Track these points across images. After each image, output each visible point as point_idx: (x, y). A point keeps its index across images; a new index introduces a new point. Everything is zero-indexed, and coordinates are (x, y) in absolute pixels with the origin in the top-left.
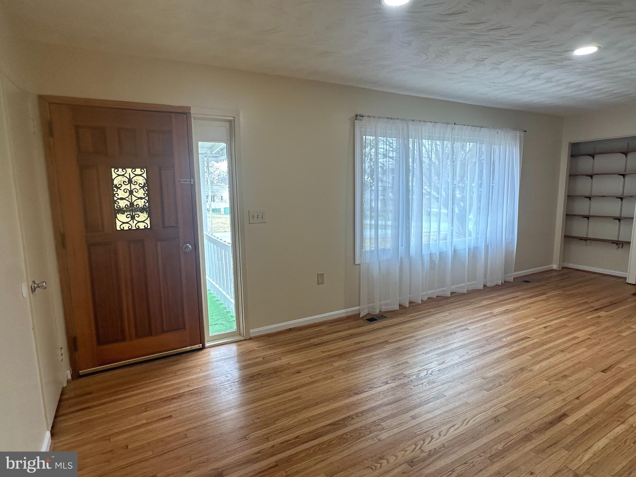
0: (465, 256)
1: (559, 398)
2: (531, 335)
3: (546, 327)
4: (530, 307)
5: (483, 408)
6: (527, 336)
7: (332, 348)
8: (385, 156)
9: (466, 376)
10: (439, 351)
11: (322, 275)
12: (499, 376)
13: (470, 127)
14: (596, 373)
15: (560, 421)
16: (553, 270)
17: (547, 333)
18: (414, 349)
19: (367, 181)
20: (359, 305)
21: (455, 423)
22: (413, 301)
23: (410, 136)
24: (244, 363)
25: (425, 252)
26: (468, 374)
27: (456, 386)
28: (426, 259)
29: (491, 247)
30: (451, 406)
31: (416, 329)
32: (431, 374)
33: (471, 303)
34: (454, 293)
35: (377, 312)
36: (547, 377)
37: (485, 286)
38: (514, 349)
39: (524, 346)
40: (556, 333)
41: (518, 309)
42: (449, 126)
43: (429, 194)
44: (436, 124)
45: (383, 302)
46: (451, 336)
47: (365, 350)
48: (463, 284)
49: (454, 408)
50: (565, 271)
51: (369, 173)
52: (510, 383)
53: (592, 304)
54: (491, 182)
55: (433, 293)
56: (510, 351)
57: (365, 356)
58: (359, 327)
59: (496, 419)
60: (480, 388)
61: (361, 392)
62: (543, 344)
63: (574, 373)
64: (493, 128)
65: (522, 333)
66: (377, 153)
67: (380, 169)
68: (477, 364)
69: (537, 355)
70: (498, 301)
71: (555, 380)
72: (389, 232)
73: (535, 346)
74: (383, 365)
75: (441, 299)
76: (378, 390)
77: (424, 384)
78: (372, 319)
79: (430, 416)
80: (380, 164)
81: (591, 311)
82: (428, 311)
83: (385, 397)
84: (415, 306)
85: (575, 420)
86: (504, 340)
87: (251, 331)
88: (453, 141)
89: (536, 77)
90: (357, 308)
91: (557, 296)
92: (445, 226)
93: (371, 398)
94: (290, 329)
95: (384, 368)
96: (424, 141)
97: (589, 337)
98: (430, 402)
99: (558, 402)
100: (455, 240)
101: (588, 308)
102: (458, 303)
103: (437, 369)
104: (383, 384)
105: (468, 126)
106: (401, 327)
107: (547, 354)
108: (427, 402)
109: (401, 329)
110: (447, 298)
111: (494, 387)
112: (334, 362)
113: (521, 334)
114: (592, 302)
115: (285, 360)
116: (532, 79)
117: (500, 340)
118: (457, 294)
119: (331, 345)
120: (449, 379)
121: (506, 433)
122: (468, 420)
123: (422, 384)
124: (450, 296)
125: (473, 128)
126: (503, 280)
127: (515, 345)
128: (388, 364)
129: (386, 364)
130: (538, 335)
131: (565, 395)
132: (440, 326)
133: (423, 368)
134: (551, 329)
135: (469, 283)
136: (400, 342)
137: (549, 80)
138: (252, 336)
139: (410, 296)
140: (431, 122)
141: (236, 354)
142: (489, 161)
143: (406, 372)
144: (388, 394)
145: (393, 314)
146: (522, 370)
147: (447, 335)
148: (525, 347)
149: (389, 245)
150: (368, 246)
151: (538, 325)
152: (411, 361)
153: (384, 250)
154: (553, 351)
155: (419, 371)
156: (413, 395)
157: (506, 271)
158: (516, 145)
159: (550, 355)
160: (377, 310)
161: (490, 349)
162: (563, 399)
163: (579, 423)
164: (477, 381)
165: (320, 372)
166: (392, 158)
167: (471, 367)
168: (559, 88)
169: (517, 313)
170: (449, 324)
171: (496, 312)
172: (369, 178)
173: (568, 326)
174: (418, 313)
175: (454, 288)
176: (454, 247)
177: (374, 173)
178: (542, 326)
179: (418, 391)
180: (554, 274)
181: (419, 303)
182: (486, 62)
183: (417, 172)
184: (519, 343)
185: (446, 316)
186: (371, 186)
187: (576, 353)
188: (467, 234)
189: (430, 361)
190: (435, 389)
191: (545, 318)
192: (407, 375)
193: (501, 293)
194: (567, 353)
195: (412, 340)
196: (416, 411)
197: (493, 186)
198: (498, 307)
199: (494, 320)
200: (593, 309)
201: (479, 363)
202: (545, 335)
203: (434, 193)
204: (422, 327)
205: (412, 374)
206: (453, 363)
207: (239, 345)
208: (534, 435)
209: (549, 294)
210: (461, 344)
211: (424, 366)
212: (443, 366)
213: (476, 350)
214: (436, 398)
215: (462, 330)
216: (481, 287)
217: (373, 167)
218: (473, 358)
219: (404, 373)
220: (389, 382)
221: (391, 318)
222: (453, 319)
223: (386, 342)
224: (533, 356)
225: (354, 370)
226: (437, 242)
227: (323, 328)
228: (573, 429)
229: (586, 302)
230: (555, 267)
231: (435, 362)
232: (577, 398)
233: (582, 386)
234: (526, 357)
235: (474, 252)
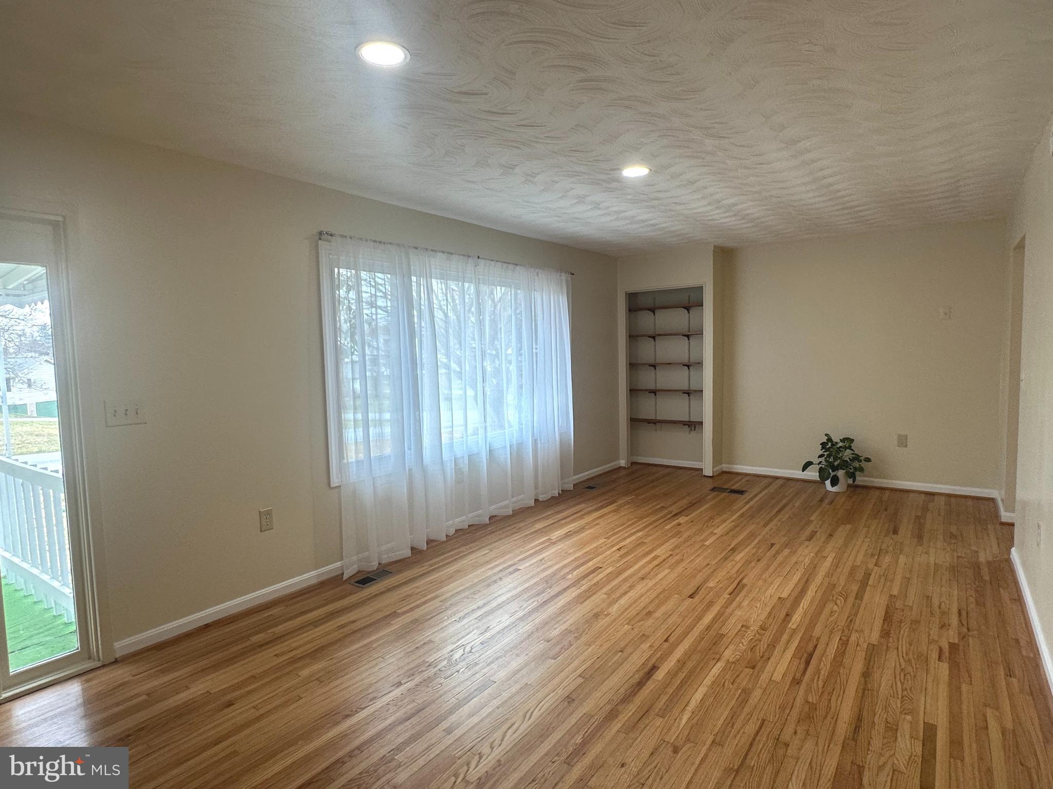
0: (506, 457)
1: (645, 646)
2: (603, 563)
3: (621, 548)
4: (598, 524)
5: (550, 686)
6: (598, 565)
7: (294, 645)
8: (372, 305)
9: (522, 642)
10: (479, 613)
11: (269, 513)
12: (568, 632)
13: (499, 264)
14: (684, 600)
15: (648, 679)
16: (621, 467)
17: (622, 557)
18: (442, 615)
19: (344, 344)
20: (342, 560)
21: (513, 720)
22: (431, 538)
23: (412, 272)
24: (105, 715)
25: (446, 456)
26: (525, 639)
27: (509, 663)
28: (450, 468)
29: (541, 440)
30: (506, 695)
31: (441, 583)
32: (471, 652)
33: (519, 529)
34: (496, 516)
35: (374, 565)
36: (628, 619)
37: (536, 501)
38: (583, 588)
39: (595, 581)
40: (632, 556)
41: (582, 529)
42: (470, 260)
43: (448, 367)
44: (449, 255)
45: (383, 548)
46: (496, 586)
47: (359, 635)
48: (507, 502)
49: (510, 698)
50: (635, 467)
51: (347, 331)
52: (584, 639)
53: (670, 509)
54: (534, 347)
55: (462, 521)
56: (579, 591)
57: (361, 644)
58: (343, 597)
59: (569, 699)
60: (542, 657)
61: (356, 711)
62: (620, 574)
63: (658, 606)
64: (532, 267)
65: (591, 562)
66: (359, 299)
67: (366, 326)
68: (537, 621)
69: (613, 590)
70: (557, 520)
71: (639, 621)
72: (387, 430)
73: (610, 578)
74: (392, 654)
75: (476, 530)
76: (386, 699)
77: (461, 671)
78: (365, 580)
79: (475, 720)
80: (365, 316)
81: (669, 519)
82: (458, 550)
83: (398, 708)
84: (436, 546)
85: (667, 671)
86: (570, 576)
87: (117, 645)
88: (478, 283)
89: (581, 199)
90: (339, 564)
91: (629, 503)
92: (474, 416)
93: (373, 717)
94: (207, 626)
95: (394, 660)
96: (434, 281)
97: (670, 553)
98: (473, 698)
99: (645, 651)
100: (490, 434)
101: (665, 516)
102: (500, 532)
103: (478, 641)
104: (393, 688)
105: (497, 261)
106: (416, 585)
107: (624, 587)
108: (467, 699)
109: (417, 587)
110: (485, 526)
111: (563, 650)
112: (303, 668)
113: (590, 564)
114: (670, 506)
115: (198, 689)
116: (577, 203)
117: (564, 578)
118: (498, 518)
119: (292, 640)
120: (498, 653)
121: (585, 716)
122: (530, 712)
123: (458, 671)
124: (488, 522)
125: (505, 265)
126: (560, 489)
127: (584, 582)
128: (399, 651)
129: (396, 652)
130: (612, 562)
131: (651, 640)
132: (479, 572)
133: (457, 644)
134: (626, 550)
135: (515, 499)
136: (418, 610)
137: (597, 206)
138: (118, 655)
139: (428, 530)
140: (443, 252)
141: (80, 701)
142: (530, 316)
143: (430, 658)
144: (404, 702)
145: (401, 564)
146: (596, 616)
147: (489, 585)
148: (598, 582)
149: (388, 450)
150: (352, 455)
151: (609, 548)
152: (437, 638)
153: (380, 458)
154: (631, 581)
155: (452, 651)
156: (445, 693)
157: (563, 475)
158: (562, 294)
159: (629, 587)
160: (373, 564)
161: (552, 594)
162: (650, 646)
163: (672, 675)
164: (538, 647)
165: (274, 694)
166: (384, 309)
167: (526, 627)
168: (608, 218)
169: (582, 535)
170: (490, 566)
171: (555, 537)
172: (349, 339)
173: (645, 543)
174: (442, 557)
175: (494, 509)
176: (489, 444)
177: (357, 331)
178: (615, 549)
179: (453, 684)
180: (623, 473)
181: (442, 540)
182: (517, 170)
183: (426, 333)
184: (588, 578)
185: (485, 554)
186: (351, 352)
187: (660, 576)
188: (507, 426)
189: (467, 631)
190: (477, 675)
191: (617, 536)
192: (433, 662)
193: (557, 509)
194: (648, 581)
195: (436, 603)
196: (453, 718)
197: (536, 354)
198: (556, 529)
199: (553, 550)
200: (671, 515)
201: (540, 617)
202: (620, 560)
203: (454, 366)
204: (451, 578)
205: (440, 659)
206: (501, 626)
207: (87, 681)
208: (620, 708)
209: (620, 502)
210: (510, 594)
211: (458, 640)
212: (488, 635)
213: (532, 600)
214: (481, 689)
215: (511, 573)
216: (532, 503)
217: (353, 321)
218: (530, 613)
219: (427, 660)
220: (403, 682)
221: (400, 571)
222: (497, 557)
223: (395, 615)
224: (608, 594)
225: (340, 674)
226: (464, 439)
227: (275, 611)
228: (666, 685)
229: (663, 507)
230: (623, 463)
231: (475, 631)
232: (666, 640)
233: (671, 621)
234: (600, 596)
235: (517, 453)
